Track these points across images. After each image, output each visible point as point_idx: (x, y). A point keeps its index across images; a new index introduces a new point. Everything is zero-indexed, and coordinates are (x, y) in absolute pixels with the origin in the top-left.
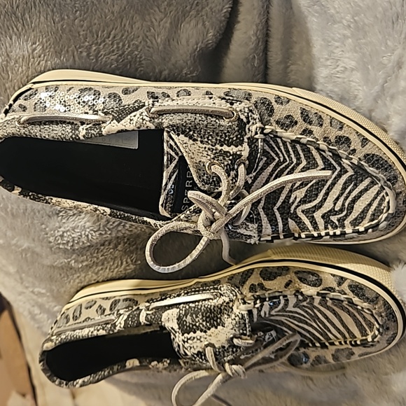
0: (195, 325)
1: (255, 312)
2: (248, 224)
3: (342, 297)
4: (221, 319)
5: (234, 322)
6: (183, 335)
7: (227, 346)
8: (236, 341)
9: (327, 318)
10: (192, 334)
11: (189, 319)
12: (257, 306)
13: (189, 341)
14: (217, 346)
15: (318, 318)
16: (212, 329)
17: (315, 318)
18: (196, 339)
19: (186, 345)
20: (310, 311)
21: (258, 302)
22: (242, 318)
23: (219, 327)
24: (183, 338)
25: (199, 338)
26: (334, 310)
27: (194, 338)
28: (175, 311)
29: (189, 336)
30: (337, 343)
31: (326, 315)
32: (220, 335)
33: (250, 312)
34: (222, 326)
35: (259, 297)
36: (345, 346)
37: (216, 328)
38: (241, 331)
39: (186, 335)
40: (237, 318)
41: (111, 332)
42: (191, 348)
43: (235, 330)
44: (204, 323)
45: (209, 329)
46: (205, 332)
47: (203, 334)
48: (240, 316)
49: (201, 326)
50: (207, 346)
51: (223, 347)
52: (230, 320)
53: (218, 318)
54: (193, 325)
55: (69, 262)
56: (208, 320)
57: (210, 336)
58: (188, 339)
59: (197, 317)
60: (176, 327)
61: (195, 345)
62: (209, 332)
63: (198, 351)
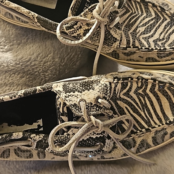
0: (75, 88)
1: (113, 86)
2: (116, 29)
4: (92, 86)
5: (100, 88)
6: (66, 93)
7: (94, 104)
8: (100, 100)
9: (152, 105)
10: (72, 93)
11: (71, 86)
12: (114, 82)
13: (69, 97)
14: (87, 102)
15: (147, 107)
16: (86, 91)
17: (145, 106)
18: (74, 96)
19: (67, 99)
20: (142, 99)
21: (116, 80)
22: (106, 86)
23: (90, 90)
24: (66, 95)
25: (76, 95)
26: (158, 96)
27: (73, 95)
28: (63, 83)
29: (70, 94)
30: (157, 126)
31: (152, 102)
32: (90, 96)
33: (110, 83)
34: (93, 89)
35: (116, 78)
38: (104, 95)
39: (68, 94)
40: (103, 86)
41: (14, 98)
42: (70, 101)
43: (100, 93)
44: (81, 88)
45: (84, 91)
46: (81, 92)
47: (79, 93)
48: (105, 85)
49: (79, 89)
50: (80, 101)
51: (92, 104)
52: (98, 87)
53: (90, 85)
54: (73, 89)
56: (84, 86)
57: (84, 95)
58: (69, 96)
59: (76, 85)
60: (61, 89)
61: (73, 99)
62: (83, 93)
63: (75, 104)
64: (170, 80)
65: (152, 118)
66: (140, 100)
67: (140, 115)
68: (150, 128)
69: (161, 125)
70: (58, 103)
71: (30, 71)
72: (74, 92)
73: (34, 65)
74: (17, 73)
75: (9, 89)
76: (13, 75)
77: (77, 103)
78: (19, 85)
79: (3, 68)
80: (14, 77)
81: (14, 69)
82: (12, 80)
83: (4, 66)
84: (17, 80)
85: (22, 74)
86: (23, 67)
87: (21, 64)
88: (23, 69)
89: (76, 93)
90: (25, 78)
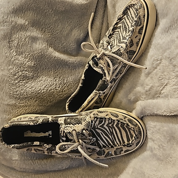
0: (71, 122)
1: (94, 122)
3: (125, 122)
4: (81, 121)
5: (86, 123)
6: (65, 125)
7: (80, 133)
8: (84, 131)
9: (116, 133)
10: (69, 125)
11: (69, 120)
12: (95, 120)
14: (77, 131)
15: (113, 134)
17: (112, 133)
19: (65, 128)
20: (111, 129)
21: (96, 119)
22: (89, 123)
24: (65, 126)
25: (71, 127)
26: (120, 129)
27: (69, 127)
28: (64, 118)
29: (67, 126)
30: (117, 145)
31: (116, 132)
32: (79, 128)
33: (92, 121)
34: (81, 124)
35: (96, 117)
36: (120, 147)
37: (79, 124)
38: (87, 128)
39: (66, 125)
40: (87, 122)
42: (67, 130)
43: (85, 126)
44: (74, 122)
45: (76, 124)
46: (74, 125)
47: (73, 126)
48: (88, 122)
50: (73, 131)
51: (79, 133)
52: (84, 122)
54: (70, 122)
55: (16, 103)
56: (76, 121)
57: (76, 127)
58: (67, 127)
59: (72, 120)
60: (63, 122)
61: (69, 129)
62: (75, 125)
63: (69, 132)
64: (128, 122)
65: (116, 140)
66: (110, 130)
67: (109, 138)
68: (114, 146)
69: (120, 145)
70: (61, 131)
71: (41, 96)
72: (70, 125)
73: (43, 92)
74: (33, 98)
75: (28, 109)
76: (31, 100)
77: (71, 132)
78: (34, 106)
79: (24, 96)
80: (31, 101)
81: (31, 96)
82: (30, 103)
83: (24, 95)
84: (33, 103)
85: (36, 99)
86: (36, 94)
87: (35, 92)
88: (36, 95)
89: (71, 125)
90: (38, 101)
